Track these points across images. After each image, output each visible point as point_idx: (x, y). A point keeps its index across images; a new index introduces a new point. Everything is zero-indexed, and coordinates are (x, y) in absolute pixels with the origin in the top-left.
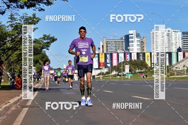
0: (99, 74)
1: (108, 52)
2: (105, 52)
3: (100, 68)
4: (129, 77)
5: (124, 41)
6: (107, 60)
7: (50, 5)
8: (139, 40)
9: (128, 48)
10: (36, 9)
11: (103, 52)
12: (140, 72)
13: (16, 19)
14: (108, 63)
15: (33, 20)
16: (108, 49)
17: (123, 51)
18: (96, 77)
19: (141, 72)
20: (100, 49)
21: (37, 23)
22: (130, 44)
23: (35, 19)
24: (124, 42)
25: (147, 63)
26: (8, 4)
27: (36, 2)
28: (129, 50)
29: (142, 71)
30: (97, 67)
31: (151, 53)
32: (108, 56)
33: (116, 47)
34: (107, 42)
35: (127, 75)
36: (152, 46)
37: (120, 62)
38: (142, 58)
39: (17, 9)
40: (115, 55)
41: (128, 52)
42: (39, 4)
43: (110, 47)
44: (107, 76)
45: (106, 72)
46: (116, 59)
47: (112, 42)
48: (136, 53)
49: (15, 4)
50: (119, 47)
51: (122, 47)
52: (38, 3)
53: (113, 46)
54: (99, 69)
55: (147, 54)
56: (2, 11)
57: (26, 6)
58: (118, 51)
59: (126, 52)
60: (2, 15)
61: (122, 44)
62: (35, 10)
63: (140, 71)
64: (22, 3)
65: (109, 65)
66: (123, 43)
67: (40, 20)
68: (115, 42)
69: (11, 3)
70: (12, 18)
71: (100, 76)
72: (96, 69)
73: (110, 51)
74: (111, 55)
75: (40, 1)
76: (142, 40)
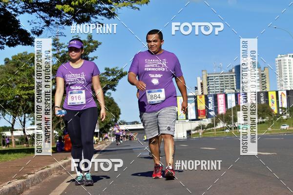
0: (197, 128)
1: (210, 93)
2: (206, 93)
3: (199, 118)
5: (234, 74)
6: (210, 106)
7: (112, 18)
11: (202, 94)
12: (261, 123)
13: (63, 46)
14: (211, 111)
15: (89, 46)
16: (210, 88)
17: (234, 91)
18: (193, 132)
19: (263, 122)
20: (198, 89)
21: (95, 50)
23: (91, 44)
24: (235, 77)
25: (272, 107)
26: (46, 19)
29: (264, 120)
30: (195, 118)
31: (277, 93)
32: (211, 99)
33: (222, 85)
34: (208, 77)
36: (279, 81)
37: (229, 107)
38: (264, 101)
39: (61, 27)
40: (221, 98)
42: (96, 16)
43: (213, 86)
44: (210, 131)
45: (209, 124)
46: (223, 103)
47: (216, 78)
49: (57, 19)
50: (227, 85)
51: (232, 85)
52: (94, 14)
53: (218, 83)
54: (197, 119)
55: (272, 94)
56: (38, 30)
57: (76, 20)
58: (226, 91)
59: (238, 92)
60: (38, 36)
61: (232, 80)
64: (68, 17)
65: (212, 113)
66: (233, 78)
67: (100, 44)
68: (221, 78)
69: (53, 18)
70: (56, 44)
71: (198, 131)
72: (193, 120)
73: (213, 91)
74: (215, 97)
75: (97, 12)
76: (262, 73)
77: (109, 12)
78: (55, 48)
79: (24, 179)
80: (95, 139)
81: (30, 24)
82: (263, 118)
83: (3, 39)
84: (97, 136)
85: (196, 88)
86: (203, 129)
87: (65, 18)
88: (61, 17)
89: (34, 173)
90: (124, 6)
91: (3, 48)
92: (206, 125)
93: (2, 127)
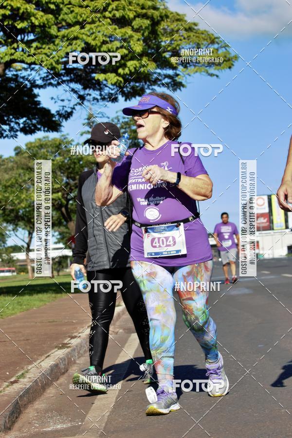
7: (178, 90)
27: (146, 83)
39: (101, 104)
49: (96, 92)
52: (151, 85)
56: (66, 111)
64: (112, 90)
69: (87, 91)
75: (155, 82)
77: (174, 81)
81: (55, 102)
83: (17, 123)
87: (106, 90)
88: (101, 89)
90: (196, 72)
91: (16, 136)
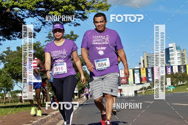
0: (141, 89)
1: (149, 67)
2: (146, 66)
3: (142, 82)
4: (172, 89)
6: (149, 75)
8: (179, 52)
9: (169, 61)
10: (72, 24)
11: (144, 67)
12: (182, 85)
14: (150, 78)
18: (139, 92)
19: (184, 85)
21: (75, 41)
22: (170, 57)
23: (72, 37)
26: (43, 21)
28: (170, 63)
29: (184, 83)
30: (139, 83)
32: (149, 70)
34: (148, 56)
35: (169, 88)
38: (184, 71)
41: (169, 65)
42: (75, 19)
43: (150, 62)
44: (149, 91)
47: (153, 57)
48: (177, 66)
53: (154, 60)
54: (141, 84)
56: (38, 28)
59: (167, 65)
60: (38, 32)
62: (70, 25)
63: (182, 83)
65: (150, 80)
67: (78, 36)
71: (142, 91)
72: (138, 84)
73: (151, 65)
74: (152, 69)
76: (182, 53)
78: (49, 40)
79: (31, 123)
80: (76, 97)
82: (183, 82)
83: (16, 34)
84: (77, 96)
85: (140, 64)
86: (145, 90)
89: (37, 120)
92: (147, 87)
93: (16, 91)
